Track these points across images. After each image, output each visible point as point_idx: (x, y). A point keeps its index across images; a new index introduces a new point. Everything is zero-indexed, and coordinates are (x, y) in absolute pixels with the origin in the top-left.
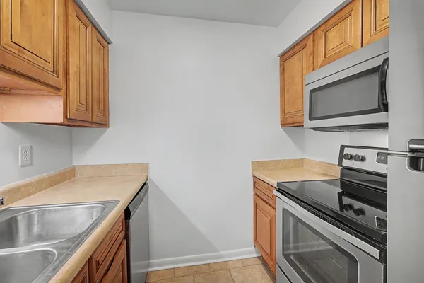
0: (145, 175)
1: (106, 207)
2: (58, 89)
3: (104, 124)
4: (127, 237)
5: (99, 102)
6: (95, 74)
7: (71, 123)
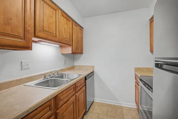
0: (93, 69)
1: (80, 75)
2: (71, 45)
3: (82, 53)
4: (85, 85)
5: (80, 47)
6: (79, 39)
7: (73, 53)
